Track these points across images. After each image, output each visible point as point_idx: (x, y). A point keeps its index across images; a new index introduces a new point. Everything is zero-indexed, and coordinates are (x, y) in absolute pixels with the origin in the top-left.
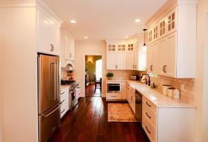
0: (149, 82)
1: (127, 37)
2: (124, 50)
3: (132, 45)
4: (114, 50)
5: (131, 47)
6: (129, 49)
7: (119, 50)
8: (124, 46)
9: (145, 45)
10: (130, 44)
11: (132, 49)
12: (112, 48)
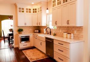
0: (50, 32)
1: (33, 3)
2: (30, 12)
3: (36, 9)
4: (23, 12)
5: (35, 11)
6: (34, 12)
7: (27, 12)
8: (30, 10)
9: (47, 9)
10: (35, 8)
11: (36, 12)
12: (22, 10)
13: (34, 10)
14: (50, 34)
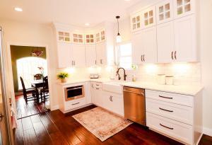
0: (124, 76)
1: (87, 24)
2: (81, 41)
3: (92, 36)
4: (67, 40)
6: (88, 41)
7: (75, 40)
9: (119, 34)
10: (90, 34)
11: (92, 41)
12: (65, 37)
13: (88, 36)
14: (125, 79)
